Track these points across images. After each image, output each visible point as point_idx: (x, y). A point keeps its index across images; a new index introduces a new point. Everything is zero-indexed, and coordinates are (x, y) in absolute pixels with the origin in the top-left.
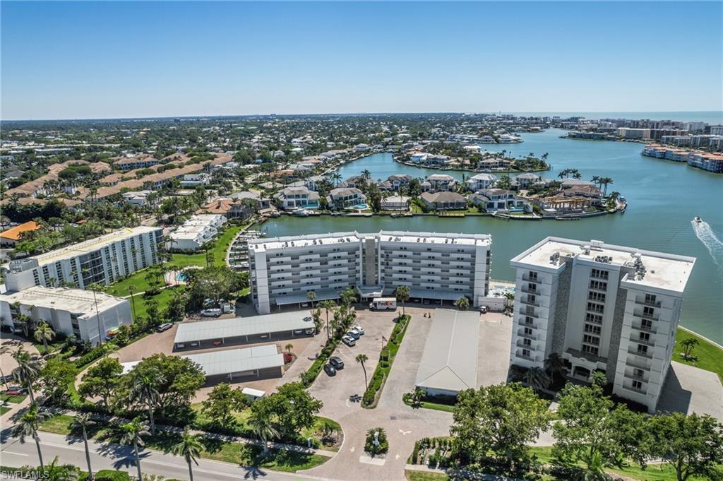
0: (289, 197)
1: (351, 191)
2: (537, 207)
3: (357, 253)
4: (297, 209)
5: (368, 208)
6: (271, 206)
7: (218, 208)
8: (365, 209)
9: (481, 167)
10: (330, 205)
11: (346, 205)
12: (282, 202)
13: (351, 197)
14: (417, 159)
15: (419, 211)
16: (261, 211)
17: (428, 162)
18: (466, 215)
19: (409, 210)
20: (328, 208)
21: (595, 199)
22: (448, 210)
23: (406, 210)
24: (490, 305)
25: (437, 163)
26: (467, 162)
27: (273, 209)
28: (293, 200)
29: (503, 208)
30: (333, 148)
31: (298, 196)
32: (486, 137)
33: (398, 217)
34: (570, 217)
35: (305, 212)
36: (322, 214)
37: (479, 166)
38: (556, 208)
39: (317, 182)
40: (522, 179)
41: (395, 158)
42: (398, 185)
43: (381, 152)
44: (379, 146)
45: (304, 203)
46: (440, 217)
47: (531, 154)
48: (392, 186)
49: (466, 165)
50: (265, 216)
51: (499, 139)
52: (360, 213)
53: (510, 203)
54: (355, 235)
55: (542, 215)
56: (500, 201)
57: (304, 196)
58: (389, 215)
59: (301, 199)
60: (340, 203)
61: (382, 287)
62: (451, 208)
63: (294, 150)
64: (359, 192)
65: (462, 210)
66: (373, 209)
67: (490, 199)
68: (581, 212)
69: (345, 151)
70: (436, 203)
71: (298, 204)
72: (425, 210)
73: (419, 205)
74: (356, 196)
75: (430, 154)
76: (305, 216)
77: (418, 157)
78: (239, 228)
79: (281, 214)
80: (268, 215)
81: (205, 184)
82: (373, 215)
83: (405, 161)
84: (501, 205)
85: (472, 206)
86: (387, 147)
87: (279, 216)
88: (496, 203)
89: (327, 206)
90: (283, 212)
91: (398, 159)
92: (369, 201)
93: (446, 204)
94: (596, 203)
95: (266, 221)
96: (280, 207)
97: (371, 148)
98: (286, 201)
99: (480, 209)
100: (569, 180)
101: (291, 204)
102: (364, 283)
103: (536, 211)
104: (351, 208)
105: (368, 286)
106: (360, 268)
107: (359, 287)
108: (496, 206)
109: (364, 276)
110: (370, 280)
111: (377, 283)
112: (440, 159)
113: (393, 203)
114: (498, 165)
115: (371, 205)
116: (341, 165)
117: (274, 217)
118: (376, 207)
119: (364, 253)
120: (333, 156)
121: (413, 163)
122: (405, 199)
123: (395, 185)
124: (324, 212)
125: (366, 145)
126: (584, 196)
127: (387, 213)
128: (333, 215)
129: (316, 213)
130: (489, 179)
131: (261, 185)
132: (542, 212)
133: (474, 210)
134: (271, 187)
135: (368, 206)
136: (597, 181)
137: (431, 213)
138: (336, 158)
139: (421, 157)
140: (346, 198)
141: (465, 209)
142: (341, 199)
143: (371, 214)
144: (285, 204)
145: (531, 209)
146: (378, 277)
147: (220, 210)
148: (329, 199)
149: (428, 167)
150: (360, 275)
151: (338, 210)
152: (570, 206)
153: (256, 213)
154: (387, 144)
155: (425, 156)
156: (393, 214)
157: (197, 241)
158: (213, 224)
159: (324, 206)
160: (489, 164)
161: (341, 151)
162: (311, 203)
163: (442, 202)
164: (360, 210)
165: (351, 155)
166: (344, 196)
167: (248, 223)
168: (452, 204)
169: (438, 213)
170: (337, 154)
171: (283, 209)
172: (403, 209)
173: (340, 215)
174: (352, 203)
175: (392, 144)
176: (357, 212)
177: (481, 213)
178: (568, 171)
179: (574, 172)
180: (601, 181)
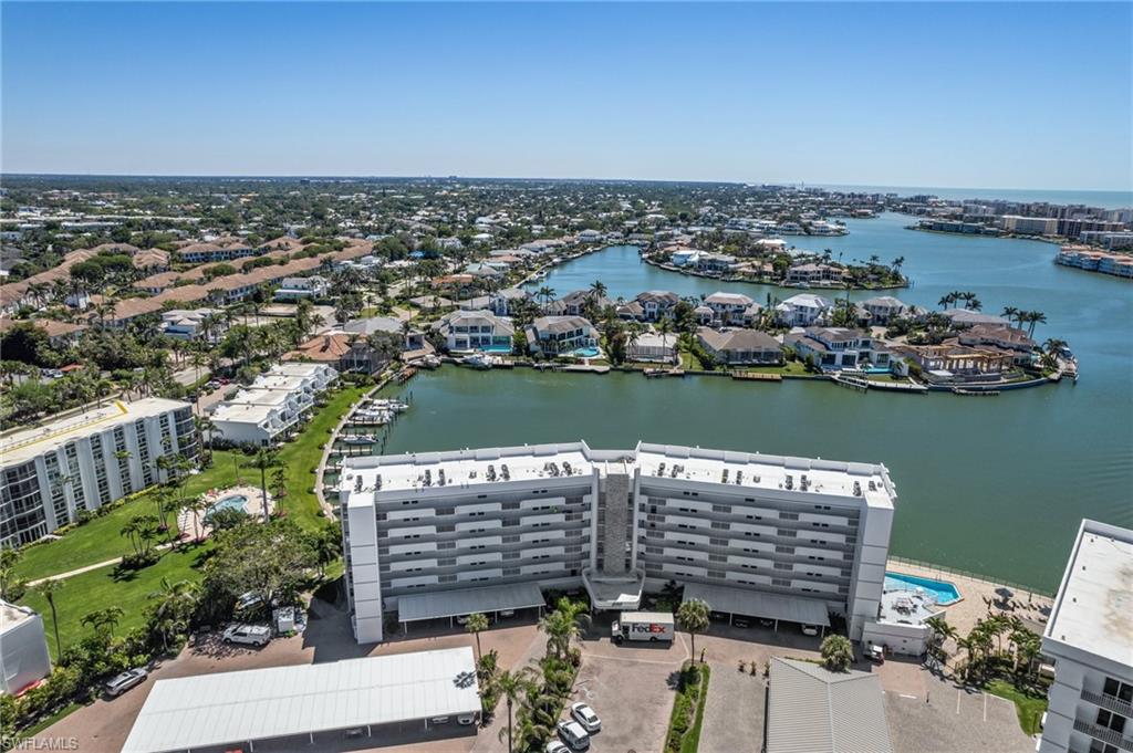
0: (459, 330)
1: (571, 321)
2: (915, 367)
3: (586, 499)
4: (471, 354)
5: (602, 355)
6: (426, 344)
7: (324, 349)
9: (792, 278)
10: (533, 347)
11: (562, 349)
12: (446, 339)
13: (571, 334)
14: (683, 260)
15: (697, 367)
16: (406, 356)
17: (702, 265)
18: (783, 378)
19: (677, 362)
20: (529, 353)
21: (1020, 354)
22: (750, 366)
23: (671, 363)
24: (891, 641)
25: (716, 268)
26: (769, 268)
27: (428, 352)
28: (466, 336)
29: (853, 365)
30: (542, 237)
31: (474, 329)
32: (789, 223)
33: (658, 376)
34: (980, 389)
35: (487, 360)
36: (516, 365)
37: (788, 276)
38: (950, 370)
39: (511, 301)
40: (874, 307)
41: (645, 256)
42: (655, 310)
43: (620, 244)
44: (618, 234)
45: (486, 341)
46: (735, 378)
47: (874, 258)
48: (644, 312)
49: (766, 273)
50: (412, 366)
51: (811, 228)
52: (587, 366)
53: (863, 356)
54: (582, 451)
55: (926, 382)
56: (848, 352)
57: (486, 329)
58: (641, 371)
59: (480, 335)
60: (551, 344)
61: (640, 577)
62: (755, 361)
63: (478, 236)
64: (586, 324)
65: (775, 366)
66: (612, 357)
67: (828, 349)
68: (998, 378)
69: (561, 242)
70: (728, 352)
71: (475, 342)
72: (707, 364)
73: (695, 353)
74: (580, 332)
75: (703, 253)
76: (485, 368)
77: (683, 256)
78: (359, 391)
79: (443, 362)
80: (418, 362)
81: (318, 296)
82: (612, 369)
83: (661, 262)
84: (848, 361)
85: (792, 358)
86: (631, 236)
87: (438, 366)
88: (839, 356)
89: (527, 348)
90: (445, 357)
91: (649, 258)
92: (605, 341)
93: (745, 355)
94: (1022, 361)
95: (412, 376)
96: (441, 349)
97: (605, 237)
98: (452, 338)
99: (810, 366)
100: (960, 313)
101: (460, 343)
102: (600, 565)
103: (915, 374)
104: (571, 354)
105: (607, 574)
106: (592, 532)
107: (588, 574)
108: (839, 360)
109: (601, 551)
110: (614, 561)
111: (628, 566)
112: (722, 262)
113: (648, 349)
114: (821, 275)
115: (607, 350)
116: (555, 265)
117: (428, 367)
118: (617, 354)
119: (601, 501)
120: (541, 249)
121: (676, 266)
122: (671, 340)
123: (649, 310)
124: (522, 360)
125: (597, 232)
126: (999, 347)
127: (636, 366)
128: (538, 368)
129: (508, 362)
130: (817, 306)
131: (412, 300)
132: (924, 376)
133: (797, 367)
134: (431, 305)
135: (601, 351)
136: (1014, 317)
137: (718, 370)
138: (547, 254)
139: (689, 256)
140: (562, 336)
141: (781, 365)
142: (552, 337)
143: (607, 368)
144: (451, 343)
145: (905, 371)
146: (630, 551)
147: (328, 355)
148: (530, 337)
149: (702, 273)
150: (591, 548)
151: (547, 358)
152: (975, 366)
153: (397, 358)
154: (630, 231)
155: (695, 256)
156: (648, 370)
157: (266, 426)
158: (308, 385)
159: (521, 348)
160: (806, 273)
161: (554, 242)
162: (500, 342)
163: (739, 350)
164: (586, 359)
165: (572, 248)
166: (558, 332)
167: (378, 381)
168: (757, 355)
169: (731, 372)
170: (548, 246)
171: (445, 351)
172: (666, 359)
173: (550, 368)
174: (573, 345)
175: (639, 232)
176: (582, 363)
177: (812, 375)
178: (956, 296)
179: (969, 297)
180: (1022, 317)
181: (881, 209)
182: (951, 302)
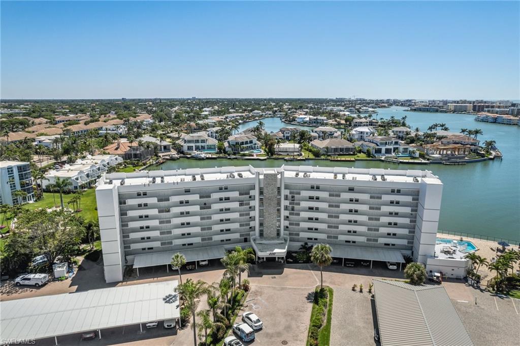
0: (189, 142)
1: (247, 137)
2: (422, 153)
3: (252, 193)
4: (195, 153)
5: (263, 152)
6: (172, 150)
7: (116, 149)
8: (260, 153)
10: (227, 149)
11: (242, 150)
12: (182, 146)
13: (247, 143)
14: (301, 120)
15: (311, 156)
16: (161, 155)
17: (311, 121)
18: (357, 160)
19: (301, 155)
20: (225, 152)
21: (473, 146)
22: (339, 155)
23: (298, 155)
24: (445, 270)
25: (318, 123)
26: (343, 122)
27: (174, 153)
28: (193, 145)
29: (391, 153)
30: (234, 112)
31: (197, 141)
32: (350, 108)
33: (291, 160)
35: (203, 156)
36: (219, 158)
37: (353, 125)
38: (440, 154)
39: (217, 132)
40: (397, 131)
41: (283, 120)
42: (289, 135)
43: (271, 117)
44: (271, 112)
45: (203, 148)
46: (331, 161)
47: (392, 117)
48: (284, 136)
49: (342, 124)
50: (164, 159)
51: (361, 110)
52: (255, 157)
53: (395, 149)
54: (250, 171)
56: (387, 147)
57: (203, 141)
58: (283, 159)
59: (200, 144)
60: (237, 147)
62: (341, 153)
63: (203, 113)
64: (254, 138)
65: (352, 155)
66: (268, 153)
67: (378, 145)
69: (244, 114)
70: (327, 148)
71: (197, 148)
72: (317, 154)
73: (310, 151)
74: (251, 142)
75: (311, 117)
76: (203, 159)
77: (301, 118)
78: (134, 168)
79: (180, 157)
80: (168, 157)
81: (121, 134)
82: (268, 158)
83: (292, 121)
84: (388, 151)
85: (360, 152)
86: (276, 113)
87: (178, 159)
88: (383, 149)
89: (224, 150)
90: (182, 155)
91: (285, 121)
92: (264, 148)
93: (336, 150)
94: (474, 150)
95: (163, 163)
96: (180, 150)
97: (264, 114)
98: (185, 146)
99: (368, 154)
100: (440, 132)
101: (190, 148)
102: (261, 234)
103: (422, 156)
104: (247, 152)
105: (266, 239)
106: (256, 214)
107: (254, 240)
108: (383, 151)
109: (261, 225)
110: (270, 231)
111: (278, 234)
112: (320, 120)
113: (286, 148)
114: (368, 124)
115: (265, 150)
116: (240, 124)
117: (172, 159)
118: (271, 152)
119: (261, 193)
120: (233, 117)
121: (298, 123)
122: (297, 146)
123: (286, 135)
124: (221, 155)
125: (260, 112)
126: (462, 144)
127: (280, 157)
128: (229, 159)
129: (213, 156)
130: (369, 131)
131: (168, 135)
133: (362, 156)
134: (177, 136)
135: (262, 151)
136: (466, 133)
137: (323, 157)
138: (236, 119)
139: (305, 118)
140: (242, 143)
141: (354, 154)
142: (237, 143)
143: (266, 158)
144: (185, 149)
145: (417, 154)
146: (279, 226)
147: (119, 152)
148: (226, 144)
149: (311, 125)
150: (256, 224)
151: (234, 154)
153: (156, 155)
154: (276, 111)
155: (307, 118)
156: (286, 158)
157: (77, 179)
158: (105, 163)
159: (221, 150)
160: (361, 123)
161: (240, 114)
162: (210, 148)
163: (333, 147)
164: (255, 154)
165: (249, 118)
166: (240, 141)
167: (144, 164)
168: (342, 150)
169: (329, 158)
170: (237, 116)
171: (182, 152)
172: (295, 154)
173: (236, 158)
174: (247, 149)
175: (280, 111)
176: (253, 156)
177: (371, 158)
178: (436, 125)
179: (442, 126)
180: (470, 132)
181: (391, 105)
182: (434, 128)
